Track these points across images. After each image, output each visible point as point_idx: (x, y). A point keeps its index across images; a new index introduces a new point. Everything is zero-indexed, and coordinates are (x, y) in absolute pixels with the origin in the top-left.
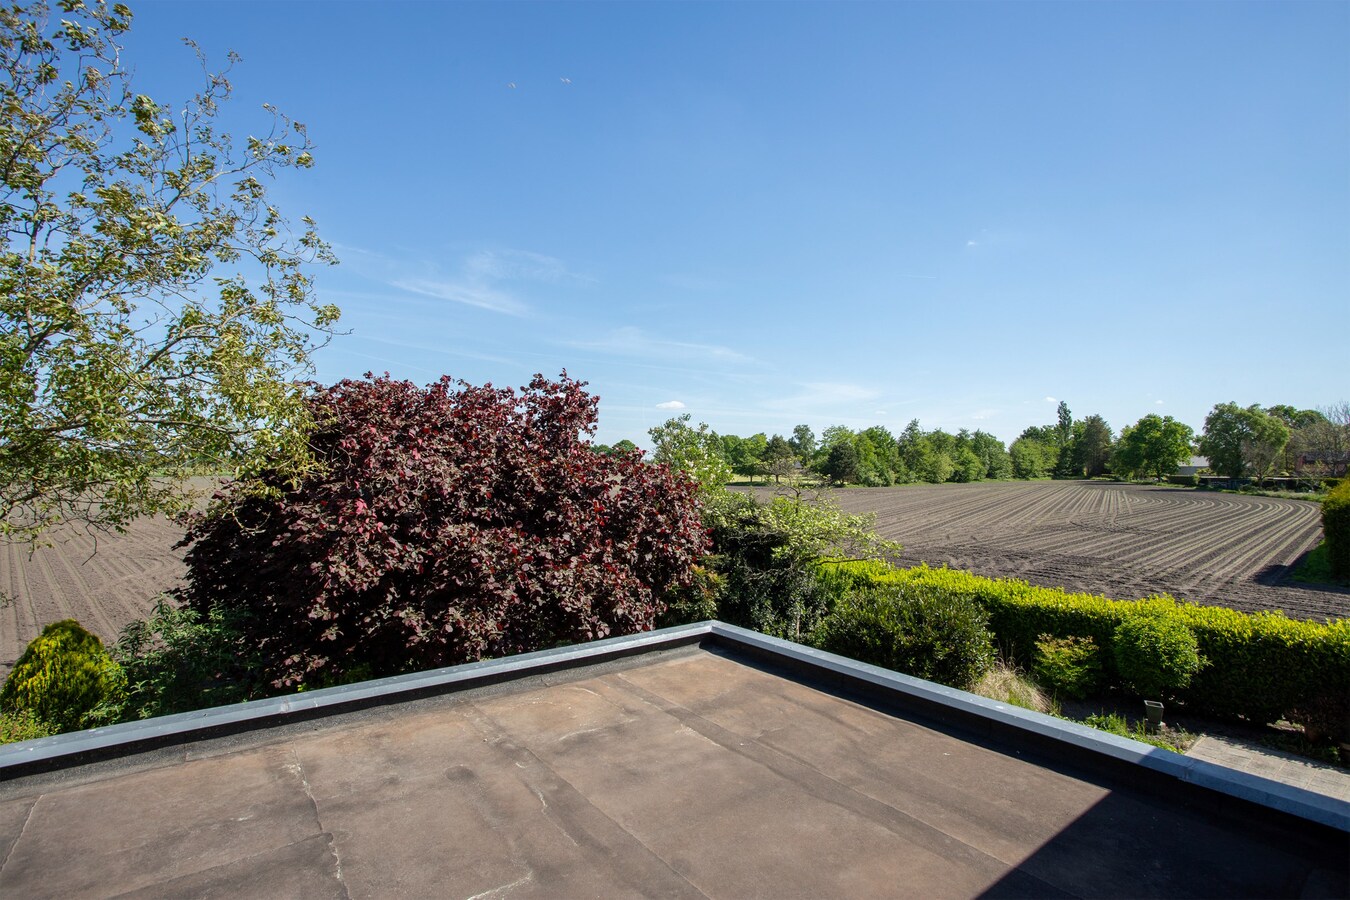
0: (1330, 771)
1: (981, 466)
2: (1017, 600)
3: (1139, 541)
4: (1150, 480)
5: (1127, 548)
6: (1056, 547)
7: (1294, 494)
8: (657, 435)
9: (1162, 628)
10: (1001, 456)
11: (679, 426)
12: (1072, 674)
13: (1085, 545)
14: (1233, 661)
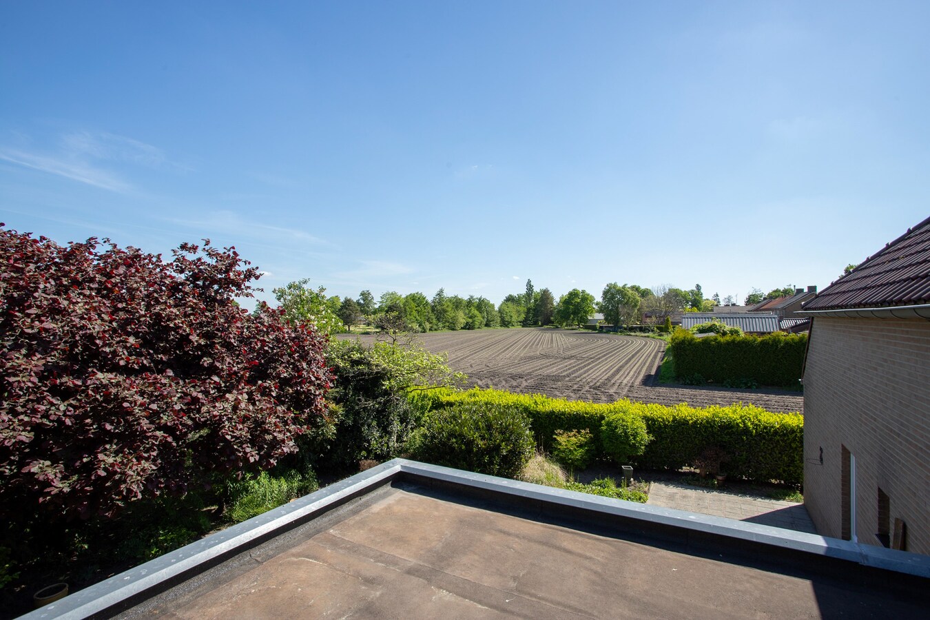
0: (715, 493)
1: (482, 319)
2: (540, 408)
3: (580, 364)
4: (574, 327)
5: (575, 368)
6: (536, 370)
7: (643, 334)
8: (281, 295)
9: (629, 418)
10: (494, 313)
11: (299, 288)
12: (579, 453)
13: (552, 368)
14: (663, 435)
